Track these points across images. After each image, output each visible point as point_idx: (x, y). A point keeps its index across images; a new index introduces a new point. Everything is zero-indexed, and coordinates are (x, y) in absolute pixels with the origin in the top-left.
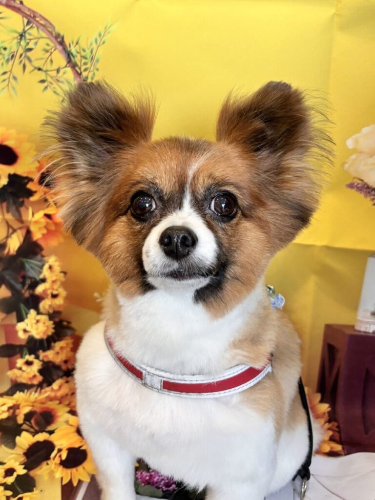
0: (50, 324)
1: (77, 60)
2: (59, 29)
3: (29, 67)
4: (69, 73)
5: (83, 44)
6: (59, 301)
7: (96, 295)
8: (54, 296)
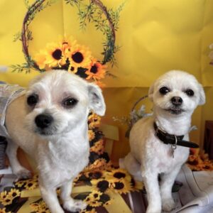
0: (93, 134)
1: (111, 17)
2: (105, 4)
3: (92, 20)
4: (107, 22)
5: (114, 10)
6: (98, 123)
7: (114, 118)
8: (95, 121)
